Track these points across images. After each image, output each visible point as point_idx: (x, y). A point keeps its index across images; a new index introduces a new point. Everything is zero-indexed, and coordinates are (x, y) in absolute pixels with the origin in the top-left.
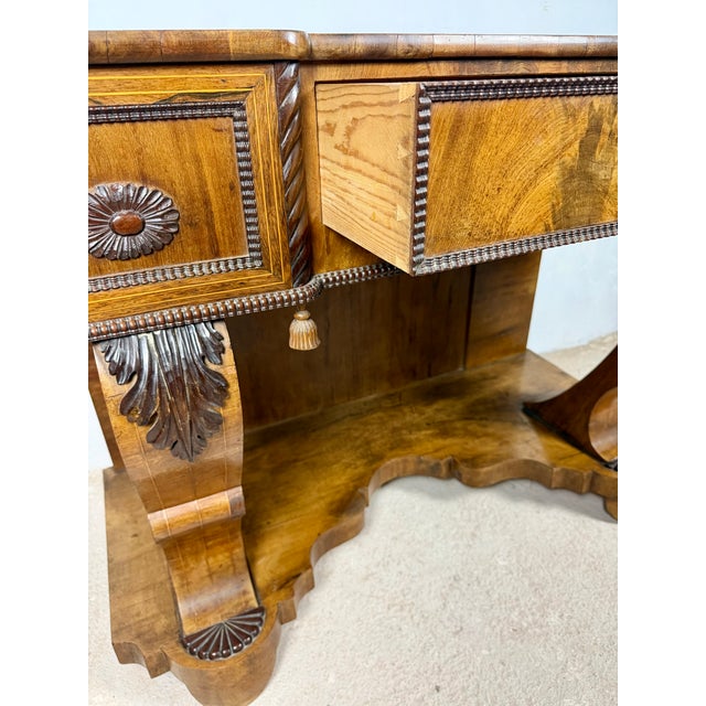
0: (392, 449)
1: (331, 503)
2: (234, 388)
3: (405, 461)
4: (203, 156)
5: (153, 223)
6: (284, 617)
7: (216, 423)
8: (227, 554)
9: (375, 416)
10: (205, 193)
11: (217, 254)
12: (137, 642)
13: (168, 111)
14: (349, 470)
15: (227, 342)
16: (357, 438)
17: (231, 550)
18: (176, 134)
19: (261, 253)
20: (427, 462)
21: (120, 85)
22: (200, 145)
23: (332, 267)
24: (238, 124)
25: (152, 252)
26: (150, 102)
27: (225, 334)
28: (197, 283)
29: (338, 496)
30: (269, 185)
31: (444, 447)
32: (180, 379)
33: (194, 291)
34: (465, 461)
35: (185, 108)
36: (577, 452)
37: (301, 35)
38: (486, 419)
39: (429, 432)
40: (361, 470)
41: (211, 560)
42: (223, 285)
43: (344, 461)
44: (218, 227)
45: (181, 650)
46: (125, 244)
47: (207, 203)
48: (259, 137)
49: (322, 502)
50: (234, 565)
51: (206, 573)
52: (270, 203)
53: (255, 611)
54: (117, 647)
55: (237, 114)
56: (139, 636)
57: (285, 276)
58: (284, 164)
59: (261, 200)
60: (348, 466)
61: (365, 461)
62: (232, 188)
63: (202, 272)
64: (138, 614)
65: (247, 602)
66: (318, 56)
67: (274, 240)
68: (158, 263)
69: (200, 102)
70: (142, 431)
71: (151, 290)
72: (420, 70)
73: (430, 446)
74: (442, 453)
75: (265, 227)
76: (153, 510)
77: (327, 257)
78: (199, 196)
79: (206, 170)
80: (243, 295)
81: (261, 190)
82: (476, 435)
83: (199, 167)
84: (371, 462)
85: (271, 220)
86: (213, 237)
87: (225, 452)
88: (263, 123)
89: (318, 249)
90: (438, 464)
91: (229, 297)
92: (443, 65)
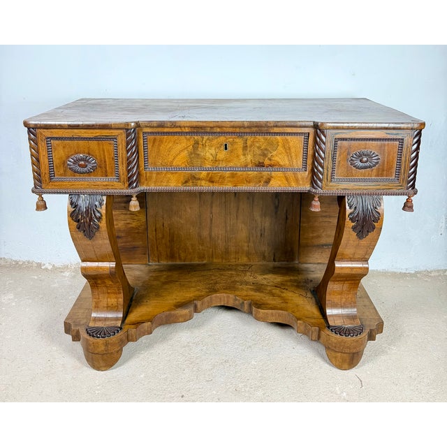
0: (225, 289)
1: (178, 302)
2: (104, 217)
3: (228, 297)
4: (105, 150)
5: (89, 166)
6: (130, 338)
8: (116, 300)
9: (230, 272)
10: (105, 159)
11: (106, 176)
12: (72, 324)
13: (96, 139)
14: (197, 292)
15: (105, 202)
16: (212, 280)
17: (117, 298)
18: (98, 144)
19: (119, 177)
20: (239, 301)
21: (85, 133)
22: (105, 147)
23: (147, 185)
24: (115, 143)
25: (89, 173)
26: (92, 137)
27: (105, 200)
28: (99, 183)
29: (183, 301)
30: (123, 159)
32: (88, 210)
33: (98, 185)
34: (256, 304)
35: (101, 138)
36: (321, 317)
37: (136, 123)
38: (287, 289)
39: (251, 287)
41: (109, 300)
42: (107, 185)
44: (108, 168)
45: (85, 331)
46: (82, 169)
47: (105, 162)
48: (120, 147)
49: (175, 301)
50: (118, 306)
51: (106, 306)
52: (122, 164)
53: (118, 328)
54: (66, 323)
55: (115, 141)
56: (74, 322)
57: (126, 185)
58: (128, 153)
59: (120, 163)
61: (207, 290)
62: (113, 158)
63: (100, 180)
64: (78, 316)
65: (116, 323)
66: (142, 126)
67: (123, 174)
68: (89, 176)
69: (105, 137)
70: (76, 224)
71: (86, 183)
72: (178, 130)
73: (245, 293)
74: (247, 298)
75: (120, 170)
76: (83, 261)
77: (146, 182)
78: (103, 159)
79: (106, 154)
80: (112, 189)
81: (120, 160)
82: (273, 295)
83: (104, 153)
84: (210, 292)
85: (122, 169)
86: (106, 171)
87: (103, 241)
88: (121, 143)
89: (143, 180)
90: (243, 303)
91: (108, 189)
92: (186, 128)
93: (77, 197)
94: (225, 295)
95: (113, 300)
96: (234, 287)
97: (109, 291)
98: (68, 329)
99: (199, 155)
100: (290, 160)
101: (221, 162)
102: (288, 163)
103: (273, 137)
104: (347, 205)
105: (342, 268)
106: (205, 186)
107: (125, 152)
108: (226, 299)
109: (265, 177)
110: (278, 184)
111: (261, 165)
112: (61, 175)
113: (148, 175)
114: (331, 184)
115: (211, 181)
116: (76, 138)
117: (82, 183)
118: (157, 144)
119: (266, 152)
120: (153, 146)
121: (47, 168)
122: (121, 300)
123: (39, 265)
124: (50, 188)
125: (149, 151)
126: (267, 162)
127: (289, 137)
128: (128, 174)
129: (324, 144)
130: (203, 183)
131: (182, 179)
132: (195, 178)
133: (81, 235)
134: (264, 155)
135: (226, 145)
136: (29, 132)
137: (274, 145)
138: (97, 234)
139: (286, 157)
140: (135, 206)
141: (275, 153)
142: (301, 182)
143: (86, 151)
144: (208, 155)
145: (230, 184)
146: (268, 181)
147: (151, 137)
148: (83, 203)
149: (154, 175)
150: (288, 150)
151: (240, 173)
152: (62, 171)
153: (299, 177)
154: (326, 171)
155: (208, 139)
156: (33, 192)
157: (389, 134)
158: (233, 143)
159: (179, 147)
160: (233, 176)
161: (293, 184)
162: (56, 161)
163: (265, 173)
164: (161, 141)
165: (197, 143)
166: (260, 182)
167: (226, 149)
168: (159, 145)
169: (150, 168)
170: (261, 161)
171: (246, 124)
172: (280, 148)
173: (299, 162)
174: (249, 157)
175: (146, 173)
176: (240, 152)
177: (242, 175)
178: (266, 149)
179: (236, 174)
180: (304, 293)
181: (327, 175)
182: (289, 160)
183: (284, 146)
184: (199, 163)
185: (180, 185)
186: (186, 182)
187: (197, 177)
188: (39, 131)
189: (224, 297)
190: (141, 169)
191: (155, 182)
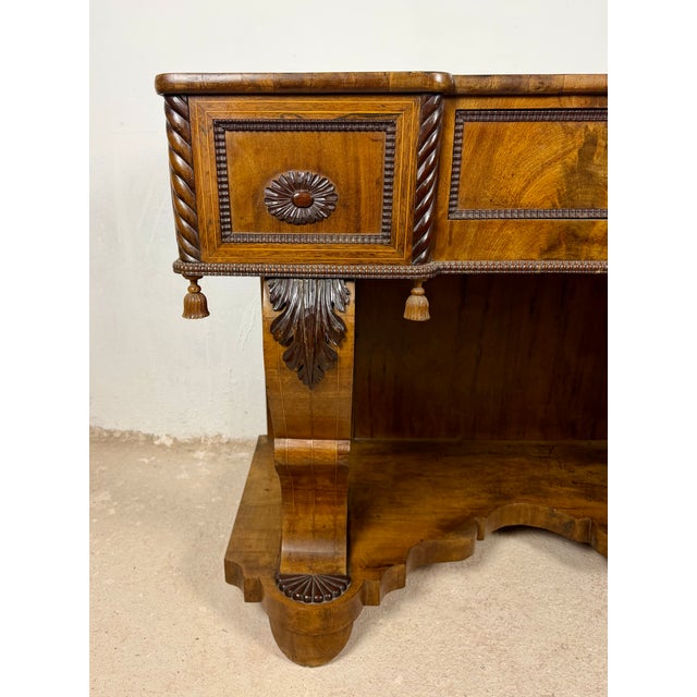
0: (523, 494)
1: (443, 520)
2: (351, 334)
3: (536, 509)
4: (361, 157)
5: (319, 201)
6: (367, 598)
7: (334, 359)
8: (331, 517)
9: (516, 460)
10: (358, 184)
11: (358, 230)
12: (242, 566)
13: (342, 125)
14: (470, 499)
15: (352, 297)
16: (488, 474)
17: (335, 514)
18: (345, 140)
19: (389, 232)
20: (560, 518)
21: (315, 107)
22: (360, 150)
23: (452, 257)
24: (390, 137)
25: (314, 221)
26: (332, 118)
27: (353, 291)
28: (339, 249)
29: (452, 517)
30: (405, 182)
31: (585, 508)
32: (314, 316)
33: (337, 254)
35: (354, 124)
37: (446, 76)
39: (573, 490)
40: (483, 502)
41: (317, 517)
42: (358, 253)
43: (469, 489)
44: (363, 210)
45: (274, 584)
46: (297, 213)
47: (358, 192)
48: (402, 146)
49: (434, 517)
50: (335, 530)
51: (310, 528)
52: (403, 196)
53: (342, 577)
54: (227, 564)
55: (389, 129)
56: (245, 561)
57: (407, 254)
58: (419, 167)
59: (397, 193)
60: (473, 495)
61: (490, 496)
62: (378, 182)
63: (345, 241)
64: (250, 547)
65: (338, 568)
66: (459, 91)
67: (402, 224)
68: (317, 230)
69: (365, 119)
70: (281, 350)
71: (309, 248)
72: (552, 103)
73: (568, 502)
74: (580, 512)
75: (397, 214)
76: (279, 436)
77: (449, 249)
78: (353, 186)
79: (362, 168)
80: (371, 263)
81: (398, 186)
83: (357, 166)
84: (497, 499)
85: (401, 209)
86: (358, 218)
87: (338, 392)
88: (407, 136)
89: (442, 243)
90: (572, 522)
91: (360, 263)
92: (574, 99)
93: (285, 281)
94: (528, 505)
95: (326, 518)
96: (539, 490)
97: (319, 499)
98: (233, 575)
99: (591, 175)
107: (412, 163)
108: (530, 513)
112: (248, 227)
113: (456, 229)
116: (291, 123)
117: (297, 248)
118: (486, 144)
120: (475, 151)
121: (215, 207)
122: (343, 518)
124: (219, 260)
125: (463, 167)
128: (415, 224)
131: (542, 242)
132: (576, 237)
133: (291, 376)
136: (170, 108)
138: (329, 376)
140: (419, 308)
143: (313, 162)
147: (472, 127)
148: (301, 297)
149: (472, 231)
152: (250, 218)
156: (177, 269)
159: (543, 153)
162: (236, 189)
164: (498, 137)
165: (592, 141)
168: (493, 149)
169: (462, 212)
175: (452, 225)
184: (589, 197)
185: (534, 256)
186: (550, 250)
187: (581, 234)
188: (195, 102)
189: (526, 509)
190: (441, 213)
191: (472, 249)
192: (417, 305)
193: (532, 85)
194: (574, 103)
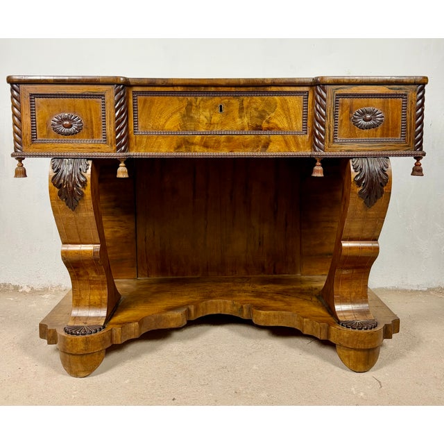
2: (89, 183)
4: (92, 108)
5: (75, 126)
6: (114, 339)
7: (83, 195)
8: (99, 297)
10: (91, 119)
11: (93, 138)
12: (49, 325)
13: (83, 96)
15: (90, 167)
16: (207, 290)
17: (101, 295)
18: (85, 102)
19: (106, 139)
21: (72, 89)
22: (92, 106)
23: (137, 150)
24: (103, 101)
25: (73, 134)
26: (78, 93)
27: (90, 164)
28: (84, 145)
30: (110, 118)
31: (253, 301)
32: (71, 174)
33: (83, 148)
34: (257, 306)
35: (88, 95)
37: (125, 78)
38: (289, 295)
39: (250, 294)
41: (92, 297)
42: (93, 148)
43: (192, 295)
44: (94, 129)
45: (63, 330)
46: (67, 130)
47: (92, 122)
48: (108, 104)
49: (166, 306)
51: (88, 304)
52: (110, 124)
53: (100, 326)
54: (41, 326)
55: (103, 98)
57: (114, 148)
58: (116, 112)
59: (107, 123)
62: (100, 118)
63: (87, 142)
65: (99, 323)
66: (132, 84)
67: (111, 135)
68: (74, 138)
69: (92, 94)
70: (57, 190)
71: (71, 145)
72: (170, 89)
73: (244, 299)
75: (108, 131)
76: (64, 243)
77: (135, 147)
78: (89, 119)
79: (93, 112)
80: (99, 152)
81: (108, 119)
82: (275, 300)
83: (91, 112)
84: (205, 298)
85: (110, 129)
86: (92, 133)
88: (110, 100)
89: (132, 144)
91: (94, 152)
92: (179, 88)
93: (60, 160)
94: (221, 301)
95: (96, 297)
96: (231, 295)
97: (92, 286)
98: (43, 332)
99: (192, 117)
100: (290, 122)
101: (216, 126)
102: (287, 125)
103: (270, 98)
104: (352, 167)
105: (350, 248)
106: (199, 152)
107: (113, 111)
108: (222, 306)
109: (263, 141)
110: (276, 150)
111: (258, 128)
112: (44, 136)
113: (138, 139)
114: (333, 145)
115: (206, 146)
116: (62, 95)
117: (67, 147)
118: (147, 105)
119: (264, 114)
120: (143, 108)
121: (30, 128)
122: (105, 297)
123: (16, 288)
124: (31, 151)
125: (139, 113)
126: (265, 125)
127: (287, 98)
128: (117, 135)
129: (325, 100)
130: (197, 148)
131: (174, 144)
132: (188, 142)
133: (63, 205)
134: (262, 117)
135: (221, 106)
136: (13, 89)
137: (272, 107)
138: (81, 204)
139: (285, 119)
140: (123, 172)
141: (273, 114)
142: (302, 147)
143: (72, 110)
144: (202, 117)
145: (225, 149)
146: (266, 146)
147: (141, 98)
148: (67, 168)
149: (145, 140)
150: (286, 110)
151: (236, 137)
152: (45, 133)
153: (300, 140)
154: (327, 130)
155: (202, 100)
156: (12, 155)
157: (391, 89)
158: (228, 105)
159: (171, 109)
160: (229, 140)
161: (293, 149)
162: (39, 122)
163: (263, 137)
164: (152, 102)
165: (190, 104)
166: (258, 146)
167: (221, 110)
168: (150, 107)
169: (140, 132)
170: (258, 124)
171: (242, 82)
172: (278, 109)
173: (298, 125)
174: (246, 120)
175: (136, 137)
176: (236, 113)
177: (238, 139)
178: (264, 111)
179: (233, 138)
180: (309, 298)
181: (329, 135)
182: (288, 123)
183: (282, 107)
184: (193, 126)
185: (172, 151)
186: (178, 147)
187: (190, 141)
188: (22, 86)
189: (220, 303)
190: (130, 132)
191: (146, 147)
192: (122, 172)
193: (160, 82)
194: (179, 89)
